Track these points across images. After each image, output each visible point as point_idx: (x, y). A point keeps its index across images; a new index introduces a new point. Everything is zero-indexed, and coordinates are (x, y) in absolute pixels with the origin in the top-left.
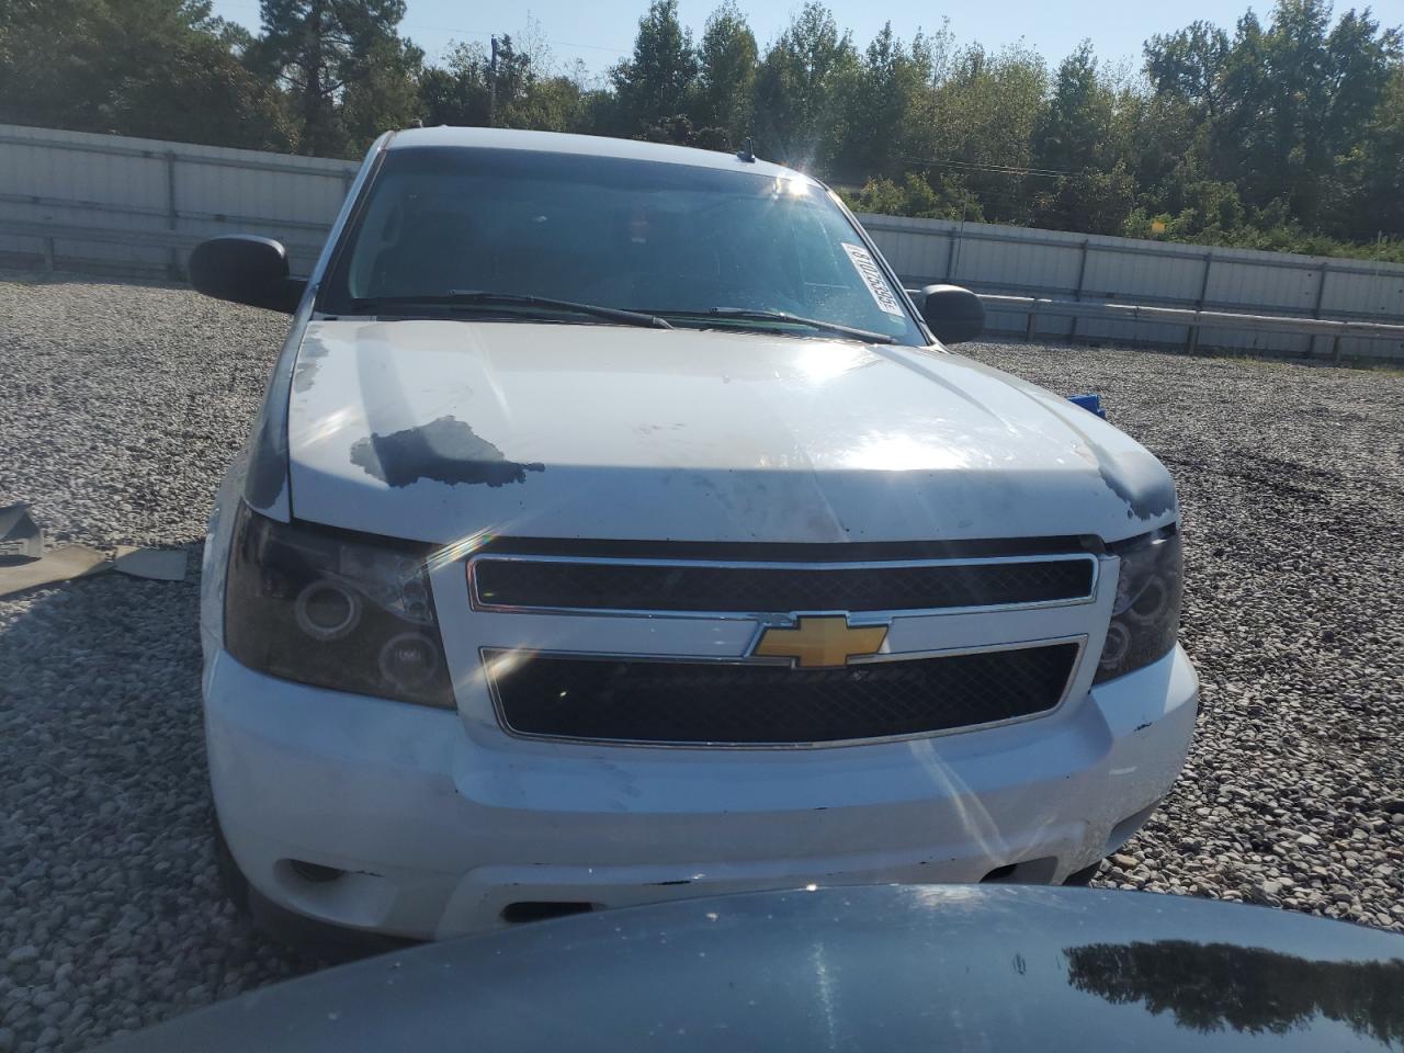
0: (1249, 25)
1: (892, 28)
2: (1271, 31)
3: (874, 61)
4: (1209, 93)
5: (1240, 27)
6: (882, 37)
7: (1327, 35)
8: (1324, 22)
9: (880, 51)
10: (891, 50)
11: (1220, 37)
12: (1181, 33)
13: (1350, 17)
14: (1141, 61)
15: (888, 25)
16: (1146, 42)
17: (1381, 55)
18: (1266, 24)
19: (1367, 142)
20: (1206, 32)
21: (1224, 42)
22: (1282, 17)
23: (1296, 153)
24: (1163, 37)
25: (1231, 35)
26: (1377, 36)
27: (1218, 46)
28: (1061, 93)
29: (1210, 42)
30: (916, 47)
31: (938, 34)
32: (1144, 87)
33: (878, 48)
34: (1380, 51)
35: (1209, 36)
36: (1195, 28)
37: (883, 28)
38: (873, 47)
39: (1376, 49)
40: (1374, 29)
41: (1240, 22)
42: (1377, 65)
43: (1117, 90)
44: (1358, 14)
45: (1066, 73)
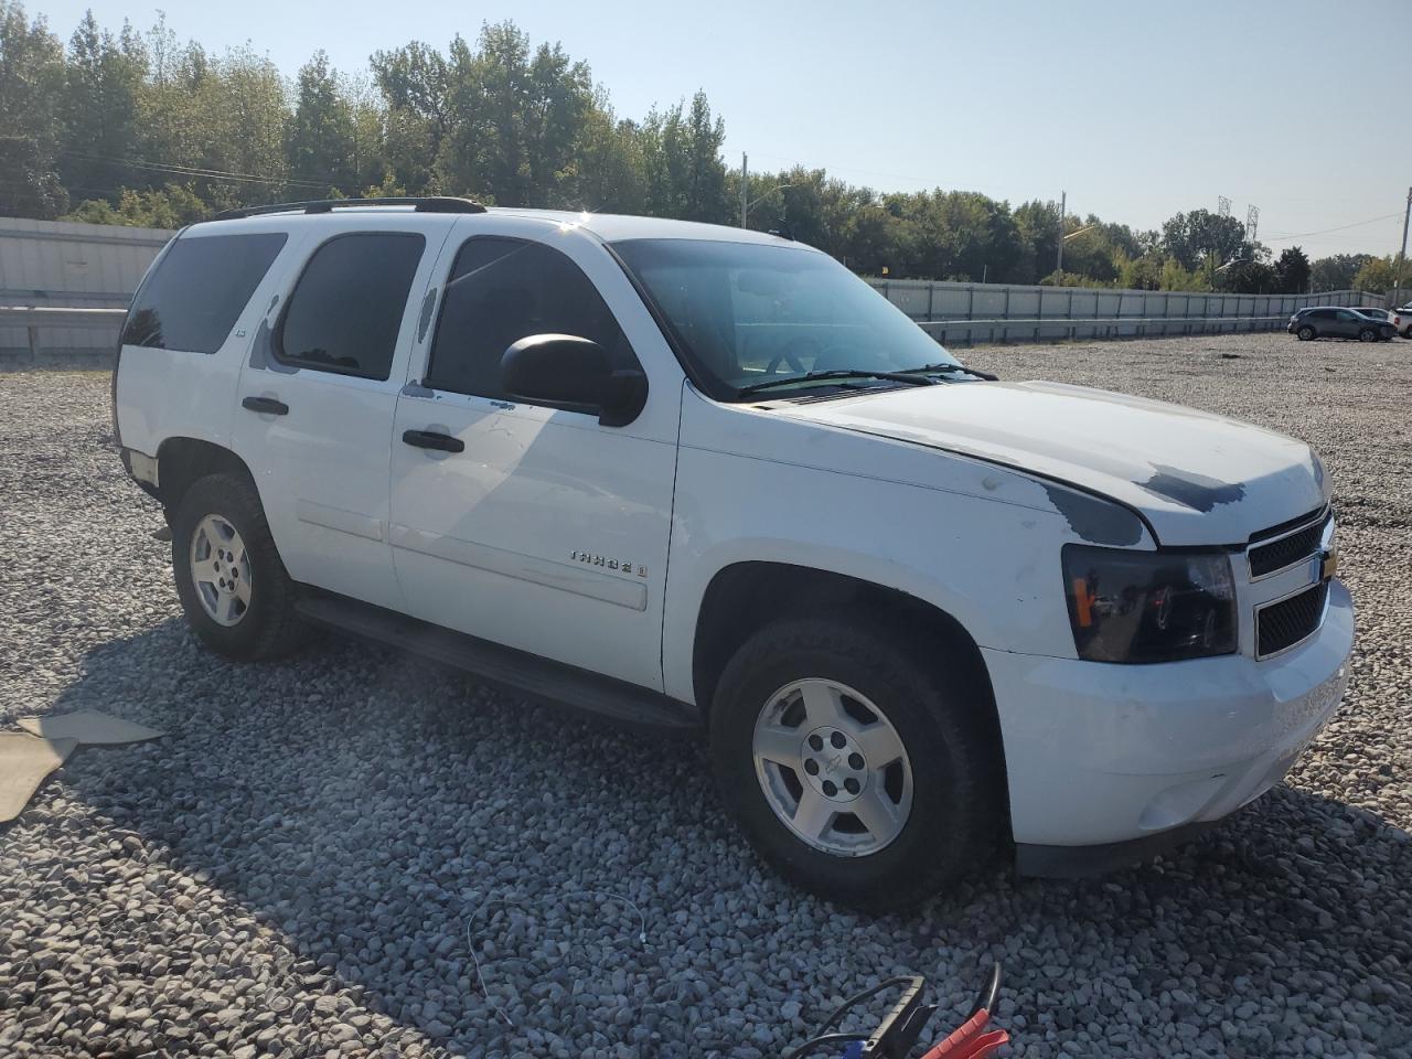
0: (460, 50)
1: (94, 18)
2: (480, 56)
3: (82, 53)
4: (436, 110)
5: (452, 51)
6: (86, 27)
7: (529, 65)
8: (524, 53)
9: (86, 42)
10: (101, 42)
11: (436, 57)
12: (400, 51)
13: (545, 50)
14: (372, 76)
15: (89, 14)
16: (371, 58)
17: (574, 85)
18: (475, 49)
19: (576, 160)
20: (424, 53)
21: (441, 64)
22: (489, 46)
23: (525, 168)
24: (386, 54)
25: (446, 57)
26: (569, 68)
27: (436, 67)
28: (305, 103)
29: (428, 62)
30: (126, 40)
31: (155, 28)
32: (380, 102)
33: (83, 38)
34: (573, 82)
35: (427, 56)
36: (413, 46)
37: (85, 17)
38: (78, 37)
39: (568, 79)
40: (566, 62)
41: (452, 46)
42: (573, 94)
43: (355, 101)
44: (551, 48)
45: (307, 82)
